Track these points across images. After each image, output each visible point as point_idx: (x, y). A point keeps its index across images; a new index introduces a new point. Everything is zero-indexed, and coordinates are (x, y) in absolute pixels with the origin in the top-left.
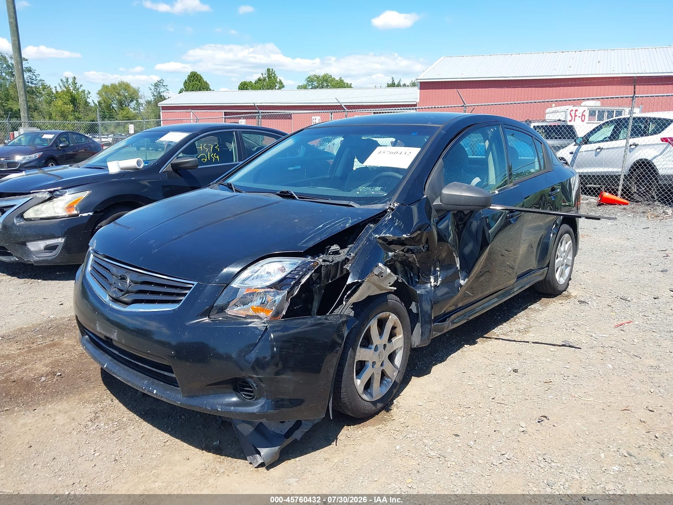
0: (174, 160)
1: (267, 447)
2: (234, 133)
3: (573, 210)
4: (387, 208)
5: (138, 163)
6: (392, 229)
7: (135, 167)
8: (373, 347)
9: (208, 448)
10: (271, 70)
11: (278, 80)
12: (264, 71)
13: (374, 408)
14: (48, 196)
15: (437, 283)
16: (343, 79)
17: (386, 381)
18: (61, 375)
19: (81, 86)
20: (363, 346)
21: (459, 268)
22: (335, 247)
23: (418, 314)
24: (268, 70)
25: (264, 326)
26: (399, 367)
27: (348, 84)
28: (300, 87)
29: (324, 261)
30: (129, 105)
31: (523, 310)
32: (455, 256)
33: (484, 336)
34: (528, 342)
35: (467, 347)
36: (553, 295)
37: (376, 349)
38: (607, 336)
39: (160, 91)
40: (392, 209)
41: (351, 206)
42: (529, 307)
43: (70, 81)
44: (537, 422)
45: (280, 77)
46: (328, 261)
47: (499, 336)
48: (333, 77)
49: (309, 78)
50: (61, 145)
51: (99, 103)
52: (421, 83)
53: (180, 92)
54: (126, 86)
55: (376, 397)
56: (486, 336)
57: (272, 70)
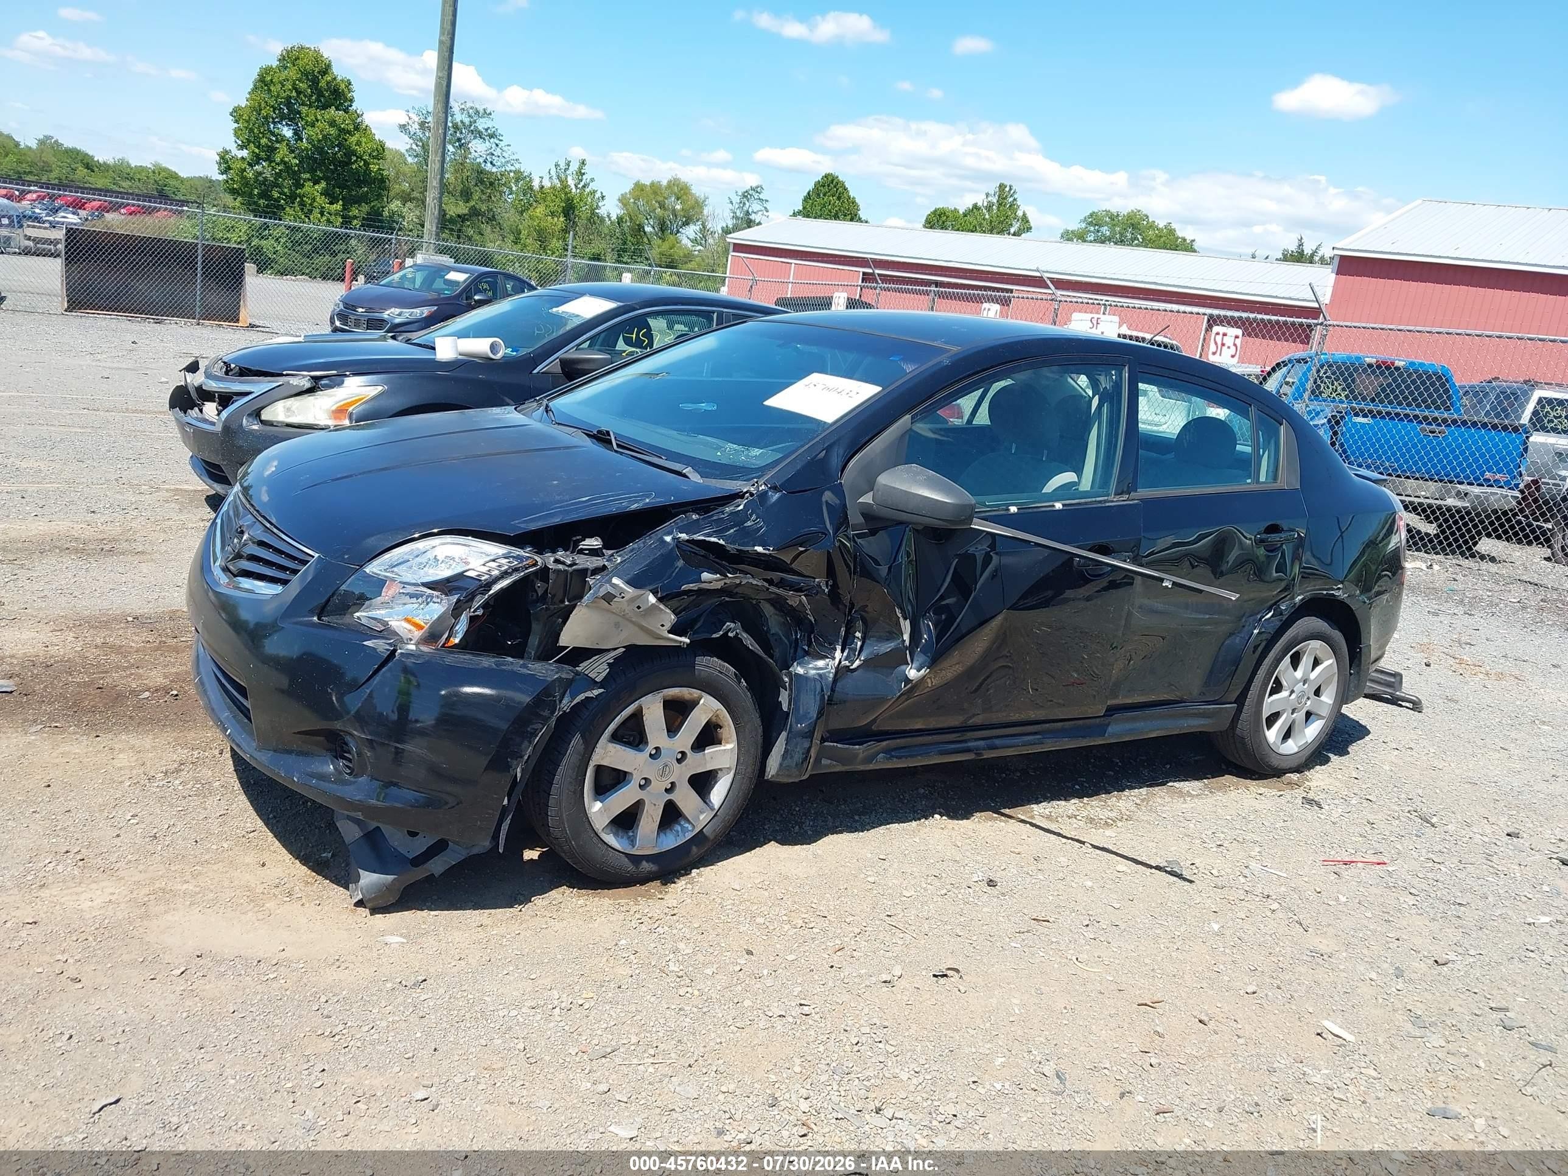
0: (569, 352)
1: (374, 872)
2: (715, 315)
3: (1339, 589)
4: (745, 490)
5: (493, 347)
6: (732, 531)
7: (487, 354)
8: (650, 749)
9: (305, 860)
10: (1007, 189)
11: (1020, 213)
12: (993, 187)
13: (631, 867)
14: (308, 385)
15: (852, 662)
16: (1173, 226)
17: (681, 826)
18: (177, 695)
19: (592, 180)
20: (616, 738)
21: (907, 643)
22: (594, 542)
23: (788, 714)
24: (1002, 187)
25: (388, 650)
26: (717, 807)
27: (1185, 240)
28: (1068, 236)
29: (557, 561)
30: (678, 232)
31: (1148, 786)
32: (900, 615)
33: (1002, 811)
34: (1083, 843)
35: (938, 820)
36: (1257, 773)
37: (656, 754)
38: (1285, 875)
39: (750, 210)
40: (752, 495)
41: (685, 476)
42: (1170, 784)
43: (574, 167)
44: (931, 974)
45: (1025, 207)
46: (563, 563)
47: (1032, 817)
48: (1150, 220)
49: (1091, 215)
50: (477, 297)
51: (620, 220)
52: (1342, 257)
53: (793, 214)
54: (680, 190)
55: (642, 848)
56: (1007, 811)
57: (1011, 189)
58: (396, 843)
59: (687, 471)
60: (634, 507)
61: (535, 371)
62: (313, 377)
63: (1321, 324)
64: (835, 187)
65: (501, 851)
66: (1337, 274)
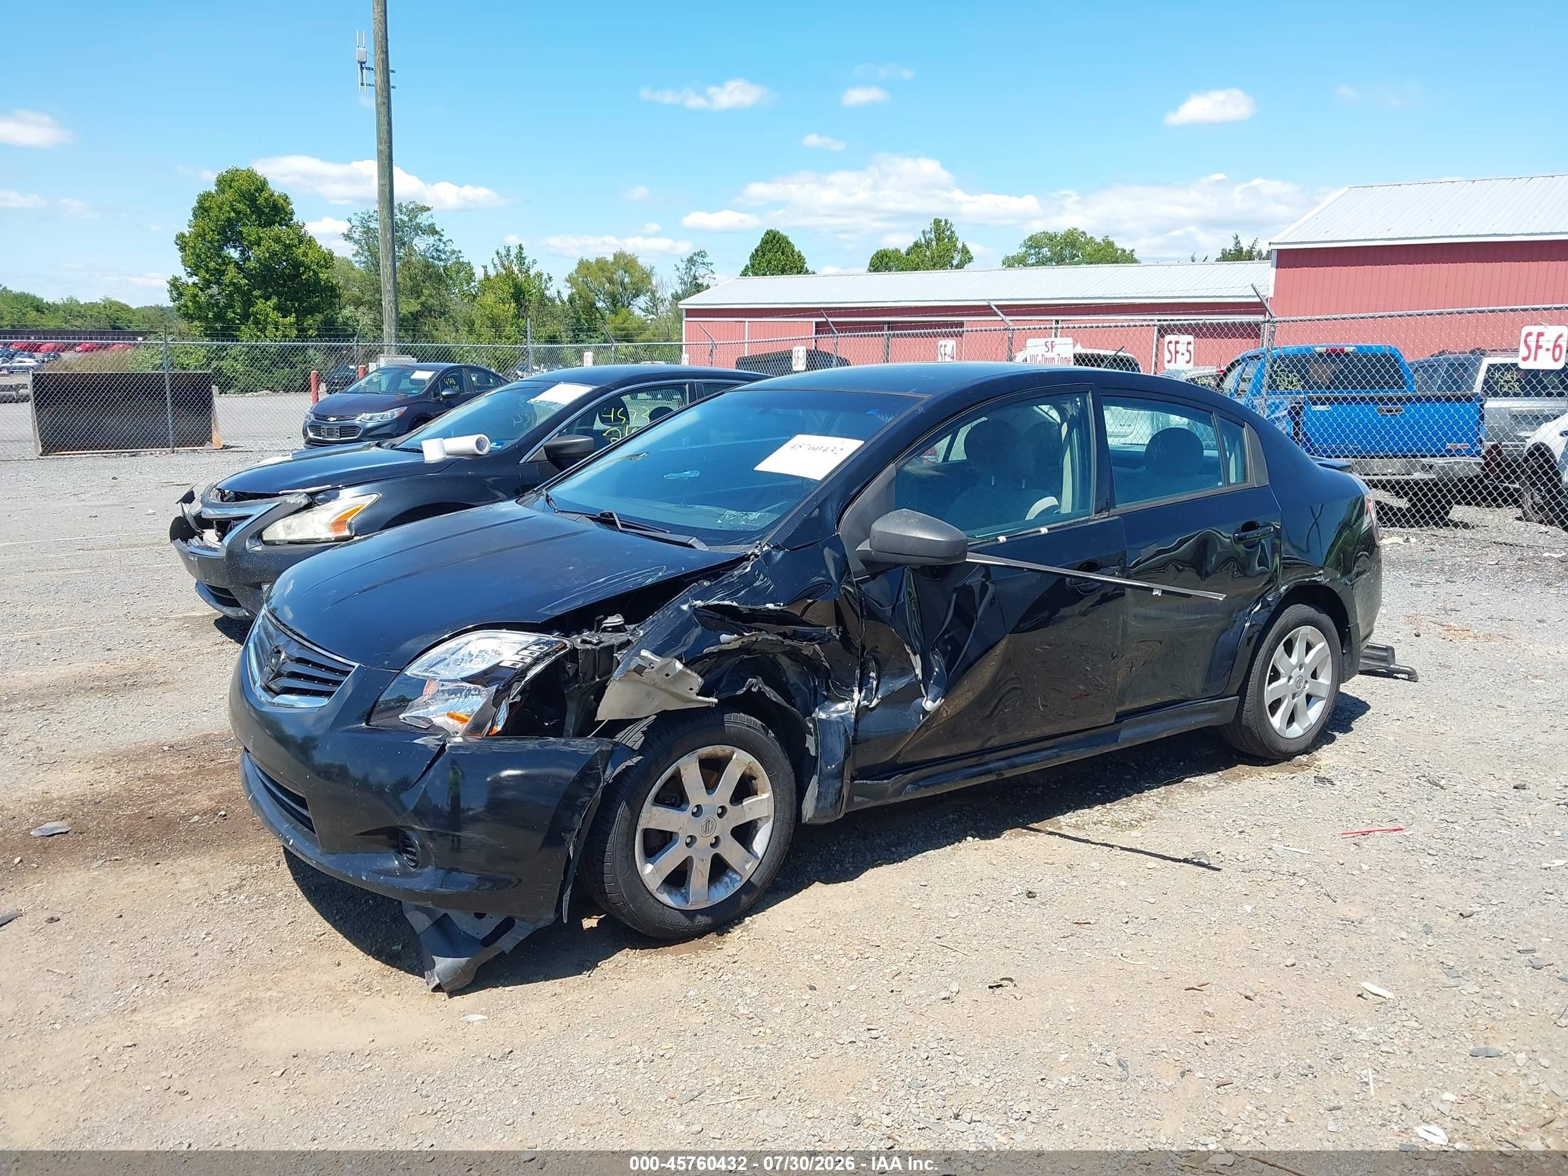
1: (448, 957)
2: (687, 386)
4: (750, 553)
5: (479, 444)
6: (743, 592)
7: (473, 451)
8: (692, 807)
9: (377, 955)
10: (943, 223)
11: (960, 245)
12: (928, 226)
13: (686, 922)
14: (305, 502)
15: (871, 701)
16: (1111, 239)
17: (730, 877)
18: (225, 815)
19: (534, 263)
20: (659, 801)
21: (920, 677)
22: (616, 620)
23: (816, 758)
24: (937, 222)
25: (438, 745)
26: (760, 855)
27: (1124, 251)
28: (1010, 263)
29: (584, 642)
30: (629, 304)
31: (1165, 785)
32: (910, 652)
33: (1030, 826)
34: (1112, 846)
35: (971, 842)
36: (1269, 759)
37: (698, 812)
38: (1308, 852)
39: (697, 274)
40: (756, 556)
41: (691, 546)
42: (1186, 780)
43: (514, 253)
44: (987, 986)
45: (963, 238)
46: (590, 643)
48: (1088, 237)
49: (1031, 238)
50: (444, 393)
51: (571, 300)
52: (1279, 251)
53: (744, 274)
55: (696, 903)
56: (1035, 825)
57: (946, 223)
58: (465, 927)
59: (693, 541)
60: (649, 581)
61: (521, 462)
62: (309, 494)
63: (1269, 321)
64: (777, 242)
65: (565, 921)
66: (1277, 268)
